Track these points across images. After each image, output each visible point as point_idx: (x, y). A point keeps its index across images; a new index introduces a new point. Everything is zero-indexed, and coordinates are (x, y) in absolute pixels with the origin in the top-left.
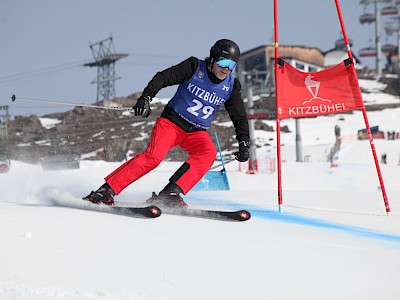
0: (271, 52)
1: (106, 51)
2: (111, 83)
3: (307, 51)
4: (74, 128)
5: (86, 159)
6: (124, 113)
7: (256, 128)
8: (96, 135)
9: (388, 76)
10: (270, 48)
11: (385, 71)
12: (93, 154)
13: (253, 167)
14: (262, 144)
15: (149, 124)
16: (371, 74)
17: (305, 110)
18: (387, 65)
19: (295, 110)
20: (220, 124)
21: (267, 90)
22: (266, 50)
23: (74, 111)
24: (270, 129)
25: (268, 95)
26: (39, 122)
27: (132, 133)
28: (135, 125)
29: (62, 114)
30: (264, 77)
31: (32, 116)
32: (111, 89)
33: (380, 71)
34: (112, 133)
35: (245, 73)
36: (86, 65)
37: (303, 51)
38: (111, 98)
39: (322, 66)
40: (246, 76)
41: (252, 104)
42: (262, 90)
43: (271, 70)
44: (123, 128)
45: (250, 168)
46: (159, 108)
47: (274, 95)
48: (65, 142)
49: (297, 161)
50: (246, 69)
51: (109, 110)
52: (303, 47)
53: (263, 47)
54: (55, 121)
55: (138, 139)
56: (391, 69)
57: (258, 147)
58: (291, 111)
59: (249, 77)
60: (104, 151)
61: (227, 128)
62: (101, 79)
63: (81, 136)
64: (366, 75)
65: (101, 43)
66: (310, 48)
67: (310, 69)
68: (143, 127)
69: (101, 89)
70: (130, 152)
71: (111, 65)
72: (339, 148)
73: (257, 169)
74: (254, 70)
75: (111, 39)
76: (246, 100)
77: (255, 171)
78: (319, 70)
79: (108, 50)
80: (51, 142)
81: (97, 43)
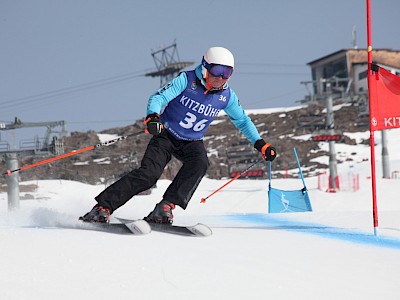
0: (353, 57)
1: (169, 59)
3: (394, 54)
4: (135, 144)
10: (351, 52)
13: (333, 184)
14: (344, 159)
15: (218, 138)
19: (391, 121)
20: (297, 138)
21: (349, 99)
22: (347, 54)
23: (135, 125)
24: (353, 142)
25: (349, 105)
26: (97, 138)
29: (122, 129)
30: (345, 84)
31: (89, 132)
35: (324, 80)
36: (148, 75)
37: (389, 54)
40: (325, 84)
41: (332, 115)
42: (343, 99)
43: (353, 76)
45: (331, 186)
46: (228, 120)
47: (356, 105)
48: (125, 160)
49: (384, 177)
50: (324, 78)
52: (389, 51)
54: (114, 137)
57: (339, 162)
59: (328, 85)
61: (304, 142)
66: (397, 52)
68: (211, 142)
73: (338, 187)
74: (334, 77)
75: (175, 45)
76: (325, 111)
77: (336, 189)
79: (172, 58)
80: (111, 160)
81: (159, 51)
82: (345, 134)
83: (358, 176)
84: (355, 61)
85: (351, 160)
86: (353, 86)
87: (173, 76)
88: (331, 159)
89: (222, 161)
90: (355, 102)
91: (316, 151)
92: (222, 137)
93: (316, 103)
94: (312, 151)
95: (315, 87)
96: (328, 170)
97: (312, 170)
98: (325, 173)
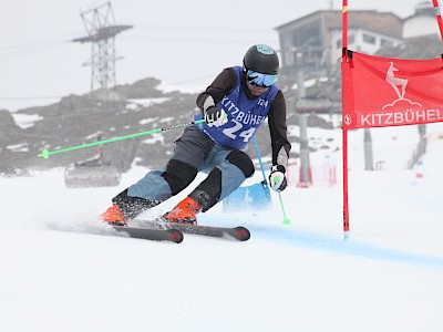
0: (329, 20)
1: (102, 21)
2: (110, 64)
3: (379, 18)
6: (128, 106)
7: (309, 125)
8: (89, 137)
10: (327, 14)
13: (306, 177)
14: (318, 146)
15: (163, 120)
19: (370, 119)
21: (324, 72)
23: (60, 103)
24: (329, 126)
25: (325, 79)
26: (12, 119)
28: (144, 122)
29: (45, 108)
30: (320, 54)
32: (110, 73)
34: (114, 134)
35: (294, 49)
36: (75, 40)
38: (110, 85)
39: (401, 38)
40: (295, 53)
41: (303, 94)
42: (318, 73)
43: (331, 47)
44: (127, 127)
45: (302, 180)
46: (176, 98)
48: (48, 146)
49: (366, 169)
50: (295, 44)
51: (108, 102)
52: (373, 13)
53: (318, 13)
54: (36, 118)
55: (148, 141)
57: (313, 150)
59: (299, 55)
60: (102, 158)
62: (96, 59)
65: (96, 11)
66: (383, 14)
67: (383, 41)
68: (155, 125)
69: (97, 73)
70: (138, 159)
71: (110, 40)
72: (424, 152)
73: (310, 180)
74: (306, 45)
75: (109, 4)
76: (295, 87)
77: (308, 183)
78: (396, 43)
79: (106, 20)
80: (29, 147)
81: (90, 11)
82: (320, 116)
83: (335, 168)
84: (332, 25)
85: (327, 147)
86: (329, 56)
87: (107, 42)
88: (304, 144)
89: (168, 149)
90: (333, 76)
92: (169, 119)
93: (284, 77)
95: (283, 57)
96: (298, 160)
98: (295, 163)
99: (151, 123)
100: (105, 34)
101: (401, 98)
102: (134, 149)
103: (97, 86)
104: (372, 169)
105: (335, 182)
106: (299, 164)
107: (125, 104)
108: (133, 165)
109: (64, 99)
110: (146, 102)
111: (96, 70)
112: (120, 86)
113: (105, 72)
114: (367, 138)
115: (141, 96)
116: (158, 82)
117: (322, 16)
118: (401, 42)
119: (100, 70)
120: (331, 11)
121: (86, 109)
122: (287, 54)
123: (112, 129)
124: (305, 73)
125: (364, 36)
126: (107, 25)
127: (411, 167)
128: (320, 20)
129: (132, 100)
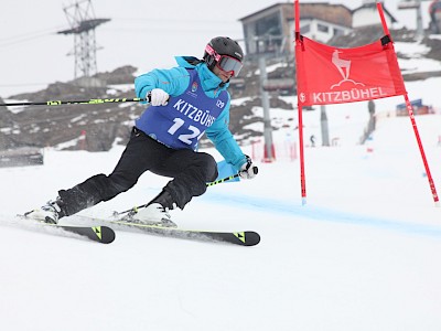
0: (286, 11)
1: (83, 15)
2: (91, 54)
3: (331, 9)
5: (64, 149)
6: (109, 92)
7: (272, 106)
8: (74, 120)
9: (432, 37)
10: (285, 6)
11: (429, 31)
12: (73, 143)
13: (269, 153)
16: (411, 36)
17: (333, 96)
18: (430, 24)
19: (321, 97)
21: (284, 58)
23: (47, 90)
24: (289, 107)
25: (285, 65)
27: (119, 116)
28: (122, 106)
29: (34, 94)
30: (279, 42)
32: (92, 62)
33: (422, 32)
34: (96, 117)
35: (256, 38)
36: (60, 33)
38: (92, 73)
39: (351, 27)
41: (265, 76)
42: (280, 59)
43: (289, 36)
44: (108, 110)
45: (266, 155)
47: (292, 65)
48: (37, 129)
49: (323, 145)
50: (258, 33)
51: (90, 89)
52: (326, 5)
55: (126, 123)
56: (434, 28)
57: (275, 129)
58: (316, 97)
59: (261, 43)
60: (86, 139)
61: (236, 107)
62: (79, 50)
63: (58, 122)
64: (404, 36)
65: (77, 5)
66: (335, 6)
67: (335, 31)
68: (133, 109)
69: (80, 62)
70: (118, 139)
71: (91, 32)
73: (274, 156)
74: (267, 35)
76: (258, 72)
77: (272, 159)
78: (347, 32)
79: (86, 14)
80: (21, 129)
81: (71, 6)
82: (280, 98)
84: (290, 16)
85: (288, 126)
86: (288, 44)
87: (88, 34)
88: (267, 124)
90: (291, 62)
91: (250, 117)
93: (248, 63)
94: (245, 117)
95: (247, 45)
96: (262, 138)
97: (245, 138)
98: (259, 141)
99: (129, 107)
100: (86, 26)
101: (346, 79)
102: (115, 130)
103: (80, 74)
104: (328, 145)
105: (295, 157)
106: (263, 142)
107: (105, 89)
108: (114, 144)
109: (51, 85)
110: (125, 88)
111: (79, 59)
112: (101, 74)
113: (86, 61)
114: (324, 117)
115: (120, 82)
116: (135, 69)
117: (280, 8)
118: (352, 31)
119: (82, 59)
120: (288, 4)
121: (71, 95)
122: (250, 43)
123: (95, 113)
124: (267, 60)
125: (319, 26)
126: (88, 19)
127: (363, 143)
128: (279, 12)
129: (112, 86)
